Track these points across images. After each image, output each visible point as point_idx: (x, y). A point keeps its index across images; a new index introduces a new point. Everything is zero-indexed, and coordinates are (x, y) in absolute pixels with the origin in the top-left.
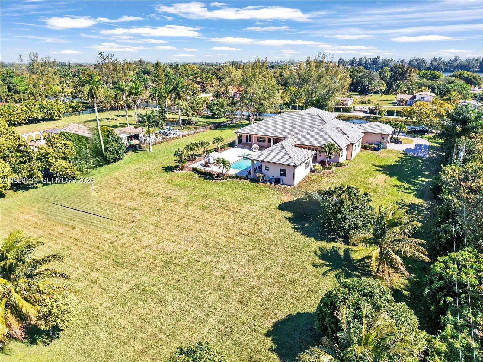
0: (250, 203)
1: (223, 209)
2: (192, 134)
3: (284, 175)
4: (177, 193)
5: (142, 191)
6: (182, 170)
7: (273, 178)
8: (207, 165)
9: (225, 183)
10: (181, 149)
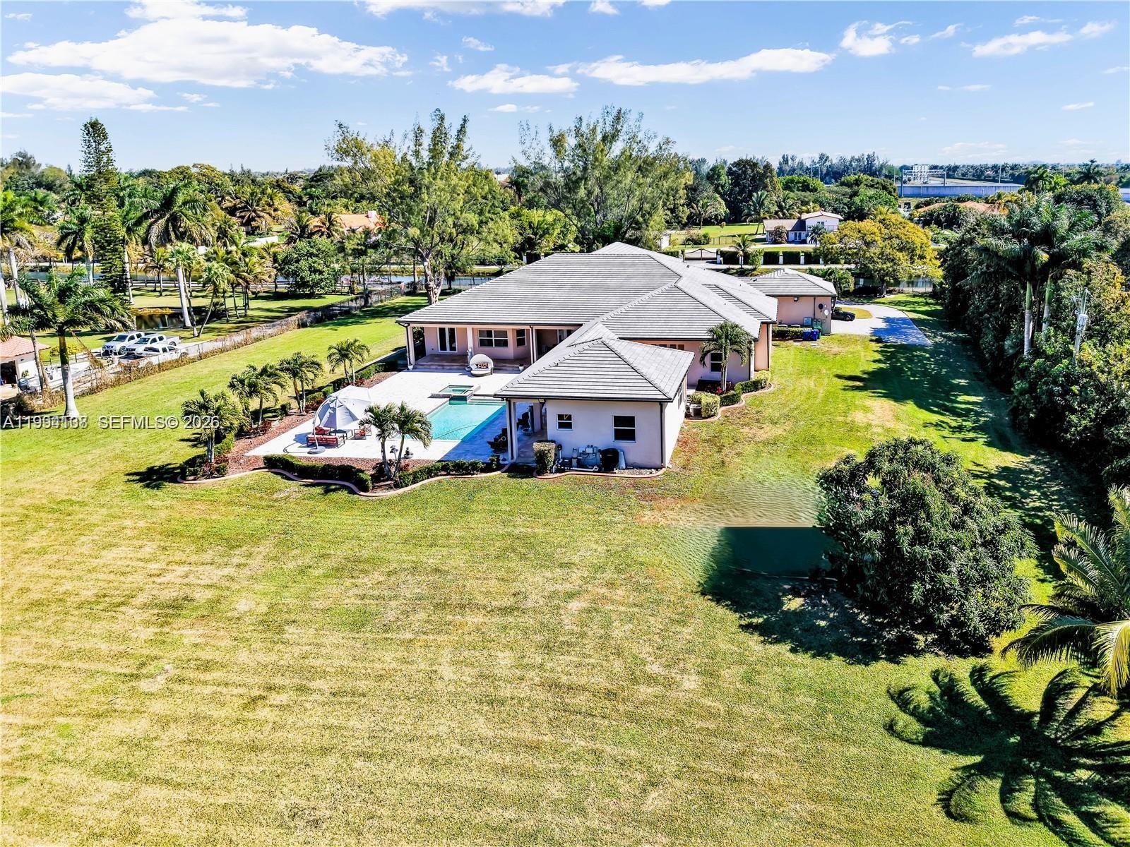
0: (547, 561)
1: (441, 606)
2: (236, 346)
3: (630, 436)
4: (215, 574)
5: (35, 596)
6: (220, 472)
7: (590, 451)
8: (324, 438)
9: (414, 496)
10: (211, 393)
